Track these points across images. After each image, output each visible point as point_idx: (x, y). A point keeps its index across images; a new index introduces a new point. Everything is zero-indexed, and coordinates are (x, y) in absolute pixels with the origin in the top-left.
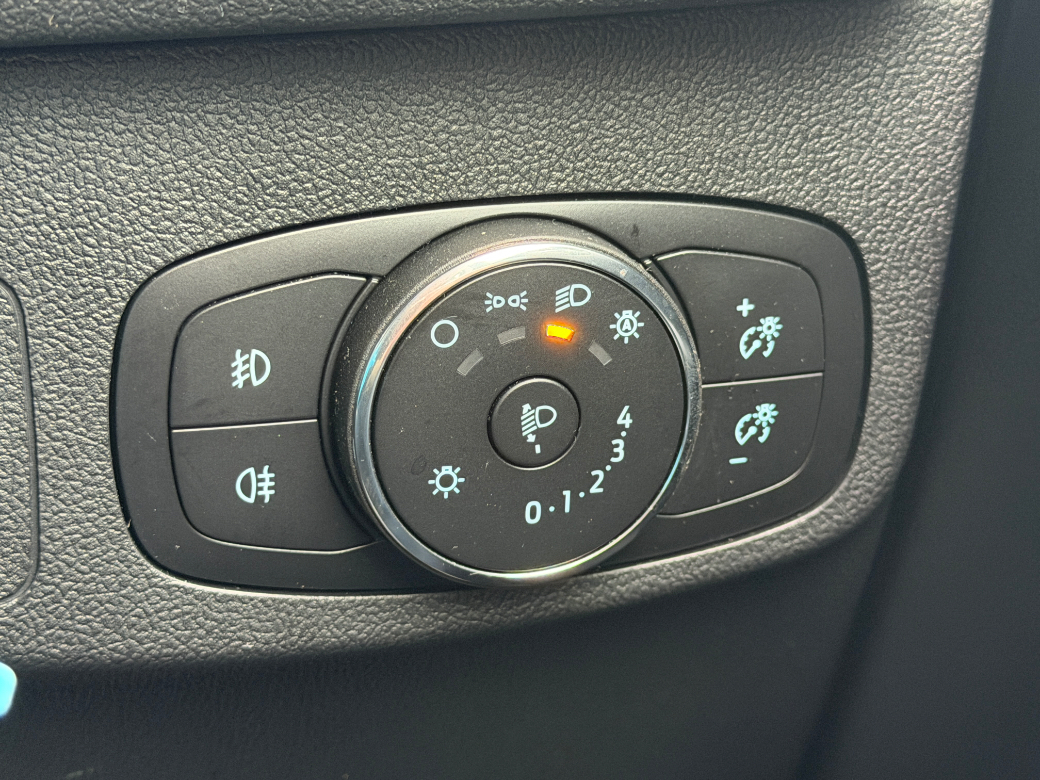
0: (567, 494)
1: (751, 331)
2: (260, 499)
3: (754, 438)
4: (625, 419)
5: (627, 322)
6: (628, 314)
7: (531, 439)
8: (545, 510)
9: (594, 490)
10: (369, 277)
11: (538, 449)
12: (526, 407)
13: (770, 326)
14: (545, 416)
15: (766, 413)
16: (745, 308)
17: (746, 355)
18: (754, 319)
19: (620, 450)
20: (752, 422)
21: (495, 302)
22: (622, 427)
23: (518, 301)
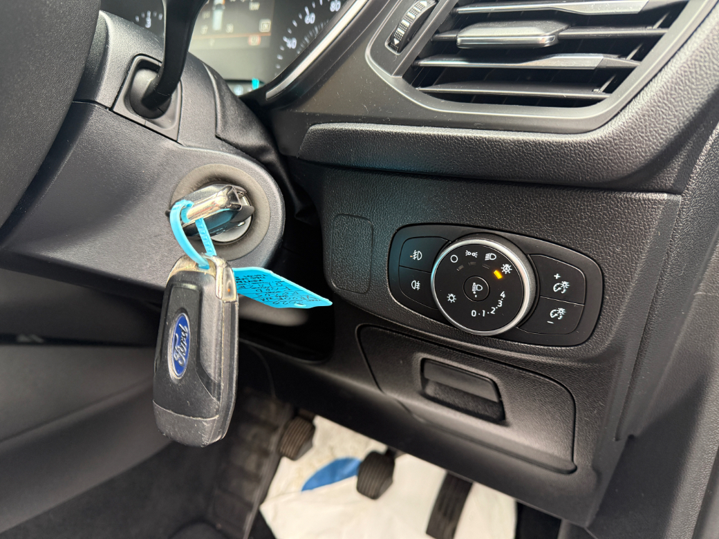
0: (484, 311)
1: (558, 284)
2: (416, 289)
3: (557, 317)
4: (503, 295)
5: (506, 269)
6: (507, 265)
7: (474, 293)
8: (477, 314)
9: (492, 312)
10: (449, 241)
11: (476, 296)
12: (474, 284)
13: (565, 284)
14: (479, 288)
15: (561, 311)
16: (557, 276)
17: (555, 291)
18: (560, 280)
19: (501, 303)
20: (556, 312)
21: (468, 253)
22: (502, 297)
23: (475, 254)
